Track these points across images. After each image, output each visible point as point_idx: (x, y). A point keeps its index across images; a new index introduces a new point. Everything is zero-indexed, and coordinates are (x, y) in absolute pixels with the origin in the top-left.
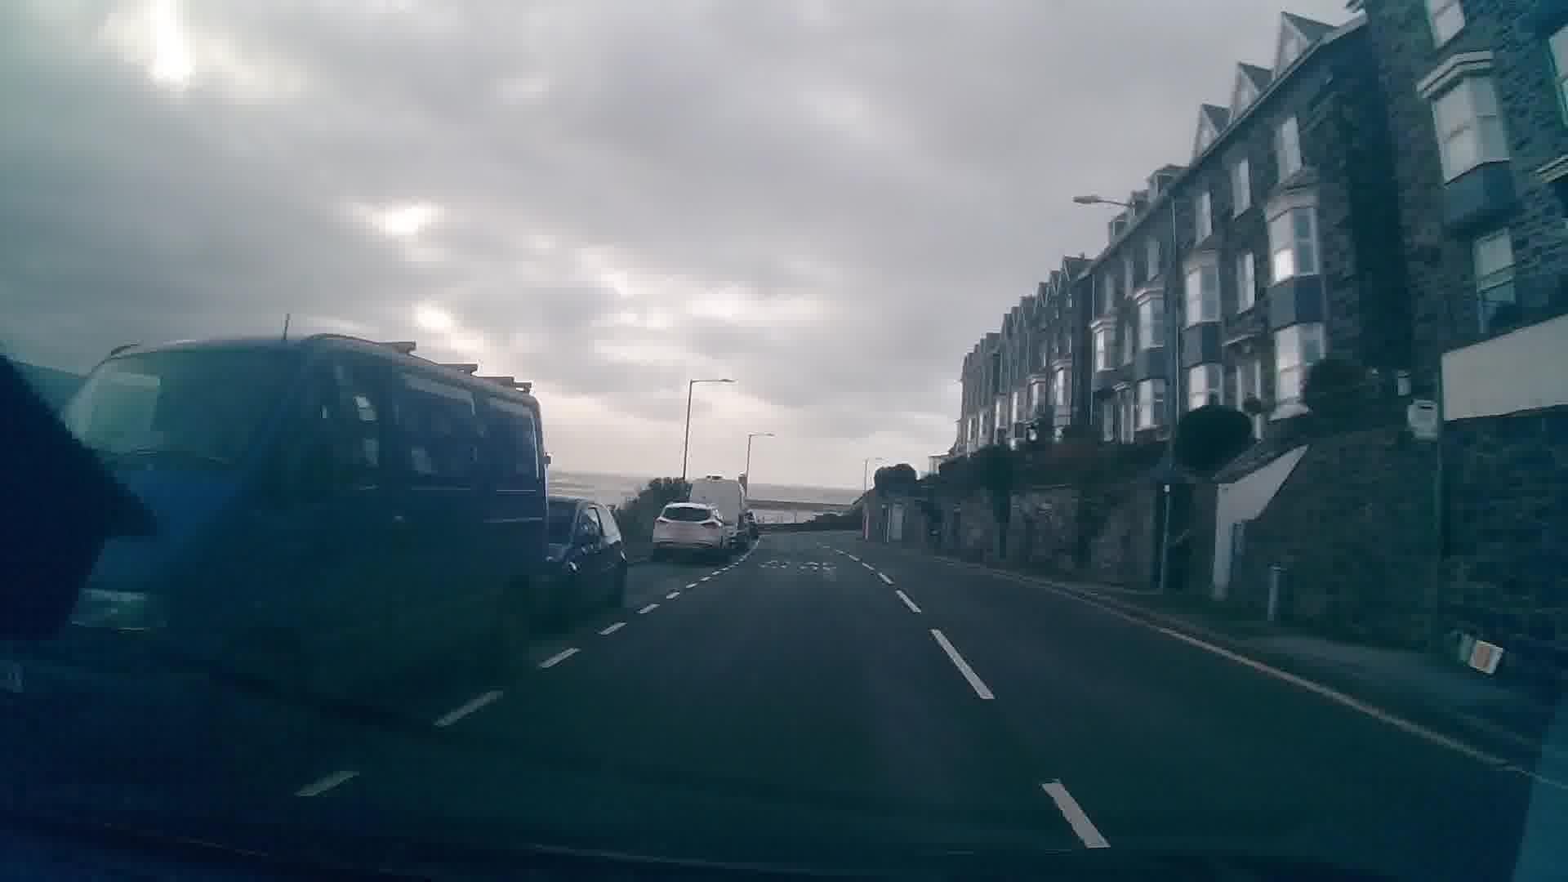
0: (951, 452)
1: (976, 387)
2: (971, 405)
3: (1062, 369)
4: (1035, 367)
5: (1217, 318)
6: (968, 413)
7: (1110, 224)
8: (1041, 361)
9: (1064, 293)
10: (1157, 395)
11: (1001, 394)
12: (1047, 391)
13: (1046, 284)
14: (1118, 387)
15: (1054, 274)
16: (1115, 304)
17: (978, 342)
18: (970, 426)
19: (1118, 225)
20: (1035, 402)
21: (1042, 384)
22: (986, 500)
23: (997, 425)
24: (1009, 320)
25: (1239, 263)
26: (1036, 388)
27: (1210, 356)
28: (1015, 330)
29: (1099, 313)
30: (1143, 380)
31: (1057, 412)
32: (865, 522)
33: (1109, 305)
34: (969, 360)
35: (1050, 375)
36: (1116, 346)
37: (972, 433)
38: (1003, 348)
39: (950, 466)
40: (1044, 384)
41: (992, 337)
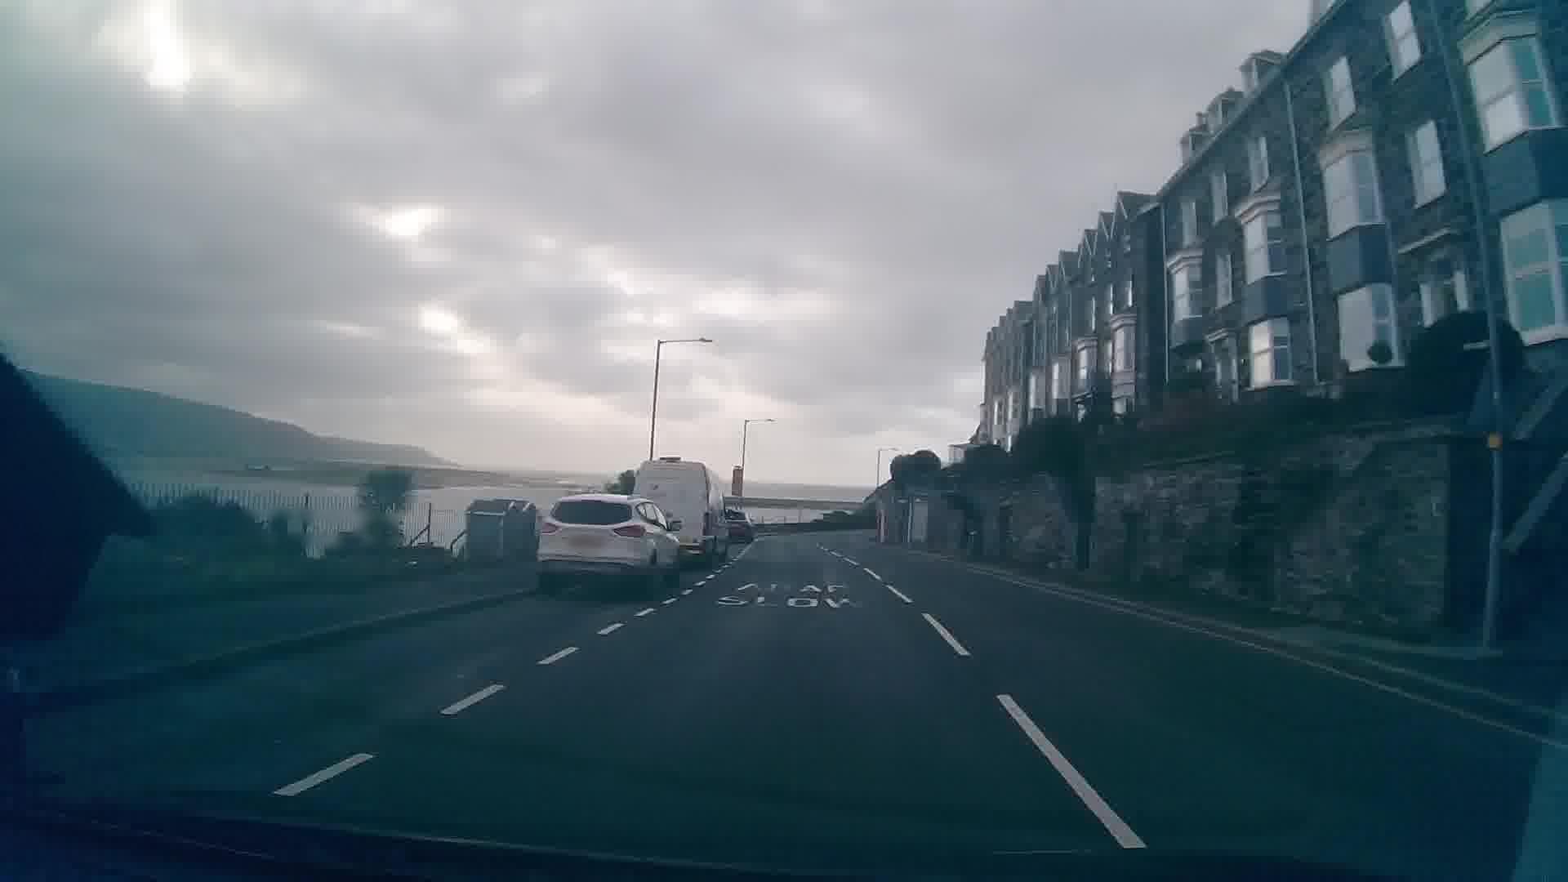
0: (974, 439)
1: (1002, 367)
2: (994, 388)
3: (1121, 327)
4: (1080, 329)
5: (1379, 219)
6: (994, 393)
7: (1184, 142)
8: (1087, 323)
9: (1118, 238)
10: (1276, 340)
11: (1036, 367)
12: (1099, 357)
13: (1094, 231)
14: (1210, 338)
15: (1105, 216)
16: (1199, 232)
17: (1004, 314)
18: (996, 410)
19: (1195, 138)
20: (1083, 373)
21: (1091, 350)
22: (1052, 487)
23: (1032, 405)
24: (1044, 283)
25: (1410, 140)
26: (1083, 357)
27: (1374, 271)
28: (1053, 289)
29: (1174, 248)
30: (1254, 323)
31: (1117, 381)
32: (880, 522)
33: (1188, 238)
34: (992, 337)
35: (1103, 336)
36: (1205, 284)
37: (999, 417)
38: (1036, 316)
39: (980, 454)
40: (1095, 350)
41: (1021, 306)
